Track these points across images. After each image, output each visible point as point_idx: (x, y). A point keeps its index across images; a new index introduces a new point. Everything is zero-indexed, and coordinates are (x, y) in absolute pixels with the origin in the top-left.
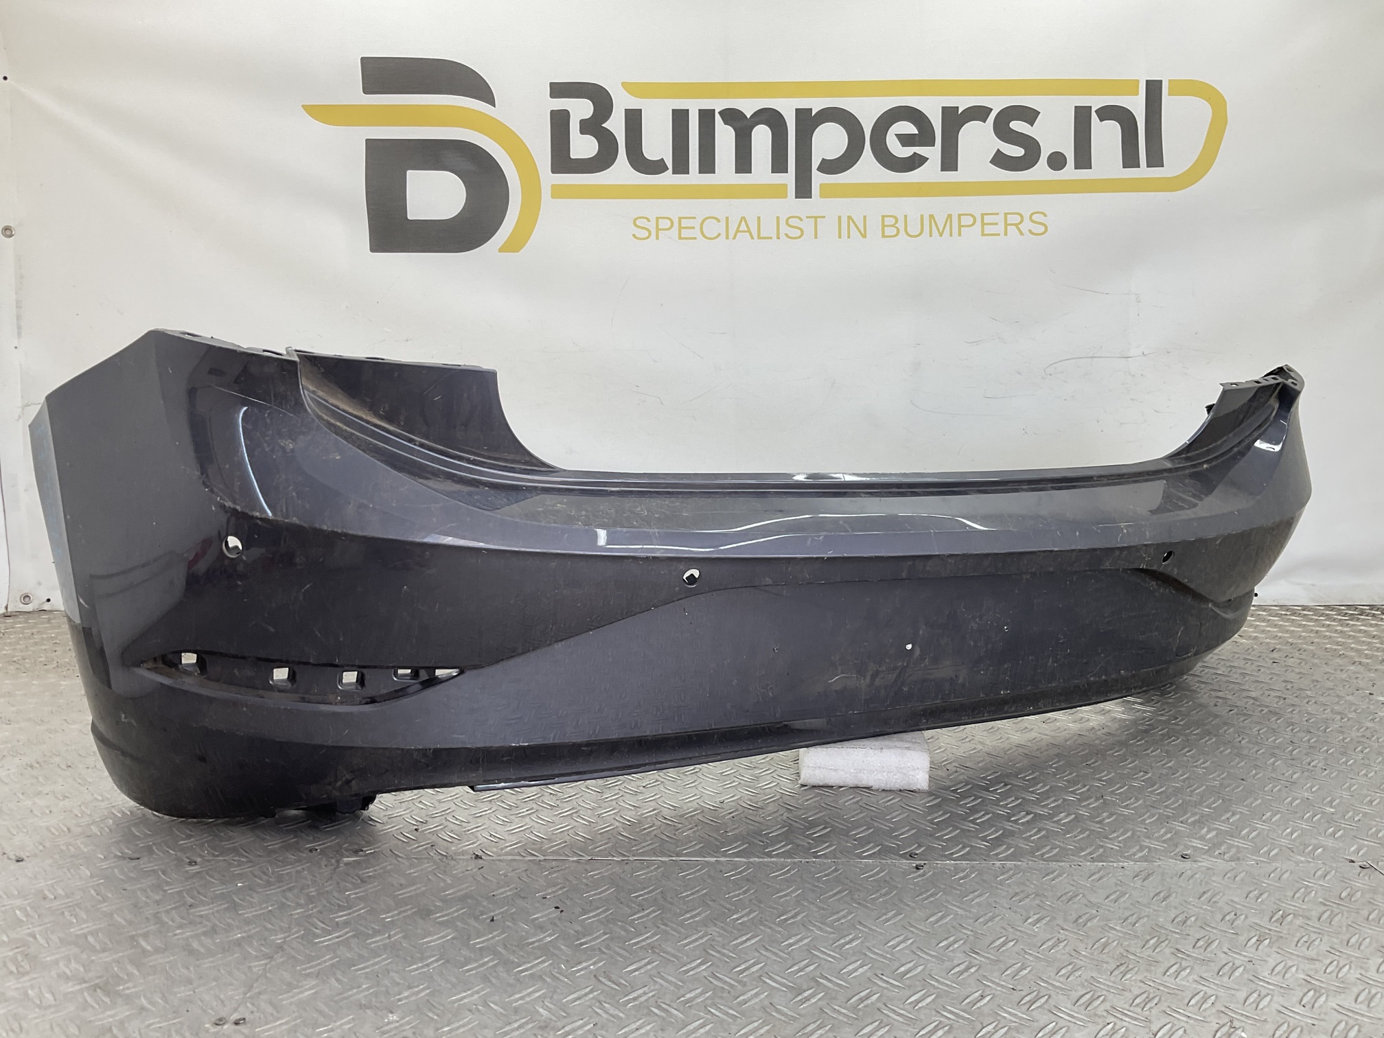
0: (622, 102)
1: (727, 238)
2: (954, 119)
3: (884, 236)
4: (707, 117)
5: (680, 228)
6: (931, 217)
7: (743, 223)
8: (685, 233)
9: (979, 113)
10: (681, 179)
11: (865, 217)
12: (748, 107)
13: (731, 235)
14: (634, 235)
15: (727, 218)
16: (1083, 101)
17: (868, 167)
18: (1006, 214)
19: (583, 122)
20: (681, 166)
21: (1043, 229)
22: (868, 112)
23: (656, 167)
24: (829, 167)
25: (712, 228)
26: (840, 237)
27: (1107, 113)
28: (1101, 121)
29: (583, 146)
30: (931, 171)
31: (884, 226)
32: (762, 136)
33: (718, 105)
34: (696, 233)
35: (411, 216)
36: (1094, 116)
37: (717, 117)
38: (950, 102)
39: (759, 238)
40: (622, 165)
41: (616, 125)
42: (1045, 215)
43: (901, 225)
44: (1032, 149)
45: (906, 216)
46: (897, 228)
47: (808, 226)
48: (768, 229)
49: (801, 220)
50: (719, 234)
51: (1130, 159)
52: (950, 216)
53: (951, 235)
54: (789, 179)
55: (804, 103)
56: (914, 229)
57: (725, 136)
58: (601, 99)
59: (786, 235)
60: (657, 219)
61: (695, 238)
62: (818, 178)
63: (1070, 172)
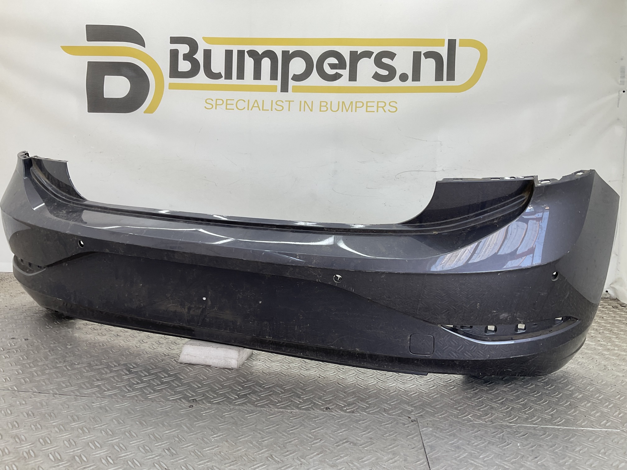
0: (202, 46)
1: (248, 110)
2: (355, 57)
3: (320, 111)
4: (241, 54)
5: (227, 104)
6: (343, 102)
7: (256, 103)
8: (228, 107)
9: (368, 54)
10: (228, 82)
11: (312, 102)
12: (260, 50)
13: (250, 109)
14: (205, 107)
15: (249, 100)
16: (417, 49)
17: (315, 78)
18: (378, 102)
19: (184, 55)
20: (229, 76)
21: (395, 109)
22: (315, 53)
23: (217, 76)
24: (297, 78)
25: (241, 105)
26: (300, 111)
27: (429, 55)
28: (426, 58)
29: (184, 66)
30: (344, 81)
31: (321, 106)
32: (266, 63)
33: (246, 48)
34: (234, 107)
35: (105, 96)
36: (422, 56)
37: (246, 53)
38: (354, 49)
39: (263, 110)
40: (201, 75)
41: (199, 56)
42: (396, 103)
43: (329, 106)
44: (392, 71)
45: (331, 102)
46: (327, 107)
47: (286, 105)
48: (267, 106)
49: (283, 102)
50: (245, 108)
51: (439, 77)
52: (352, 102)
53: (352, 111)
54: (278, 83)
55: (286, 48)
56: (335, 108)
57: (249, 63)
58: (193, 44)
59: (275, 109)
60: (217, 100)
61: (233, 109)
62: (291, 83)
63: (409, 82)
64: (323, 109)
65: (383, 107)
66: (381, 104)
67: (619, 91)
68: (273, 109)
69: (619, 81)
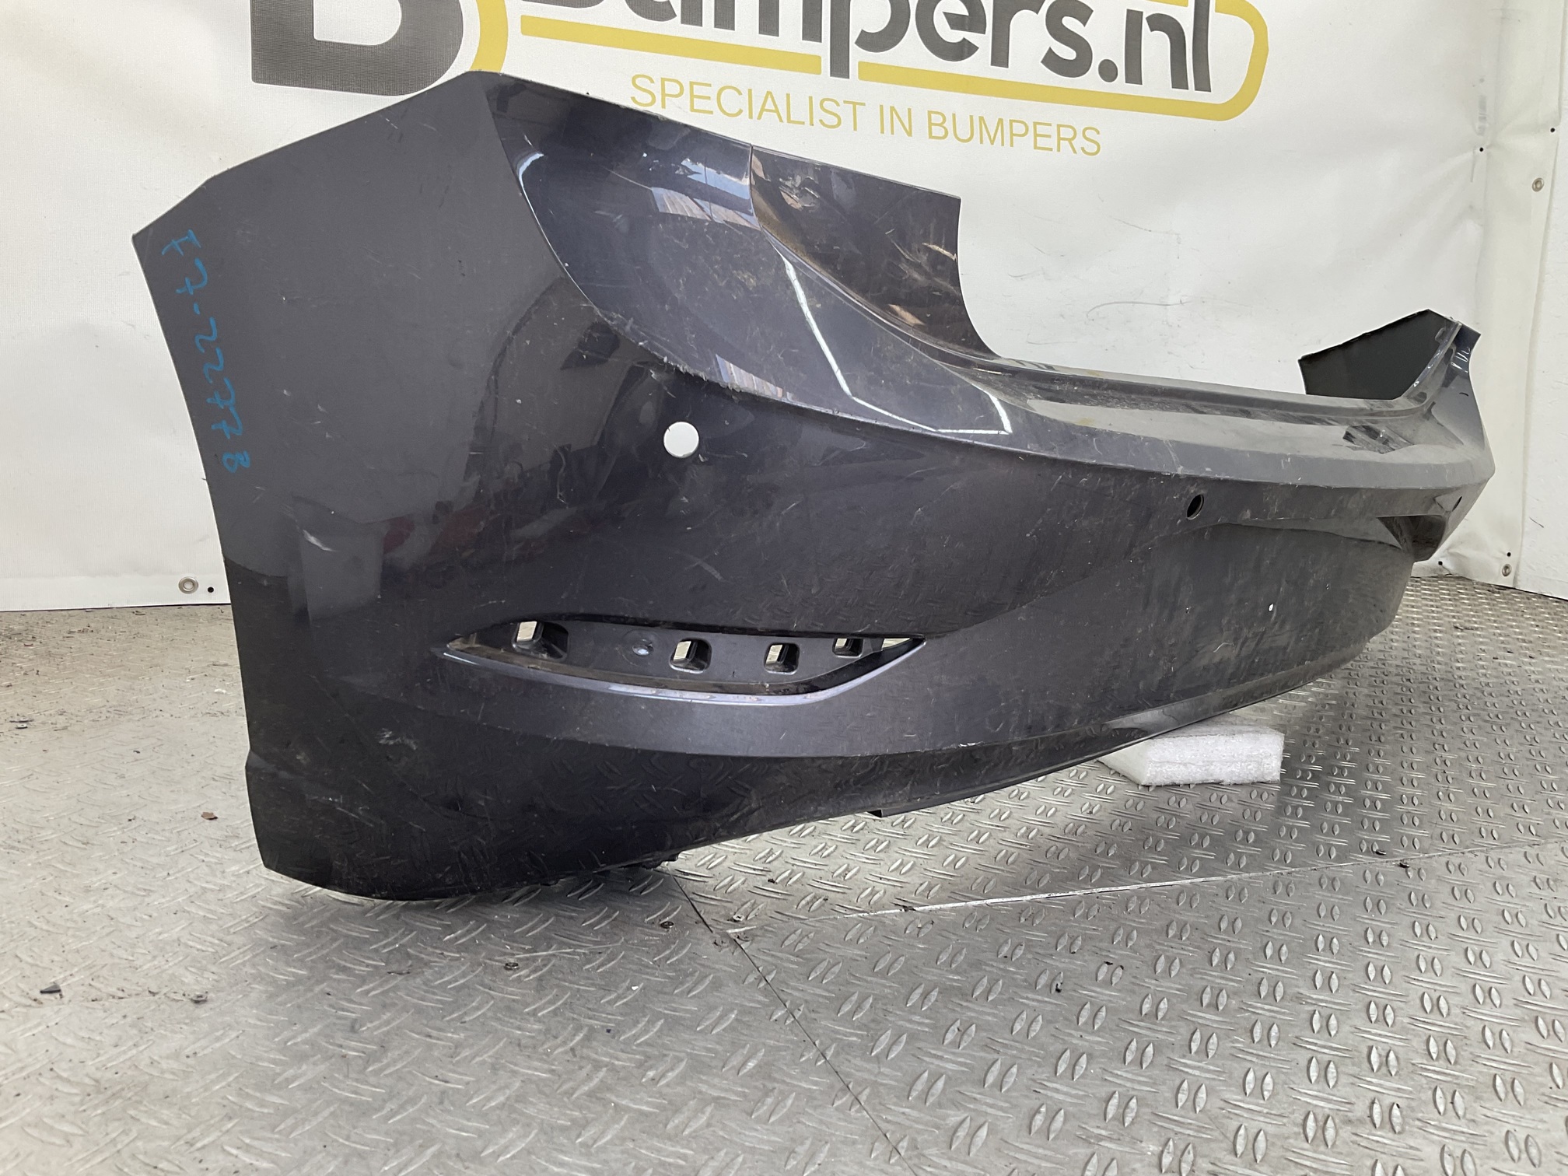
1: (751, 117)
2: (1005, 5)
3: (931, 137)
5: (692, 96)
6: (981, 119)
7: (770, 99)
8: (698, 104)
10: (691, 31)
11: (909, 110)
13: (755, 114)
15: (750, 91)
16: (1135, 5)
17: (911, 49)
18: (1059, 126)
20: (694, 15)
21: (1096, 148)
23: (661, 11)
24: (870, 42)
26: (882, 132)
27: (1157, 22)
28: (1152, 30)
30: (979, 64)
31: (930, 124)
34: (712, 105)
35: (318, 36)
36: (1145, 23)
39: (789, 121)
40: (616, 4)
42: (1098, 133)
43: (949, 125)
44: (1084, 53)
45: (954, 115)
46: (944, 128)
47: (846, 112)
48: (800, 112)
49: (838, 105)
50: (741, 111)
51: (1179, 81)
52: (1001, 121)
53: (1003, 144)
54: (822, 49)
59: (821, 121)
60: (663, 80)
61: (711, 113)
62: (857, 54)
63: (1120, 85)
64: (937, 131)
65: (1070, 140)
66: (1069, 133)
67: (1475, 148)
68: (816, 121)
69: (1477, 127)
